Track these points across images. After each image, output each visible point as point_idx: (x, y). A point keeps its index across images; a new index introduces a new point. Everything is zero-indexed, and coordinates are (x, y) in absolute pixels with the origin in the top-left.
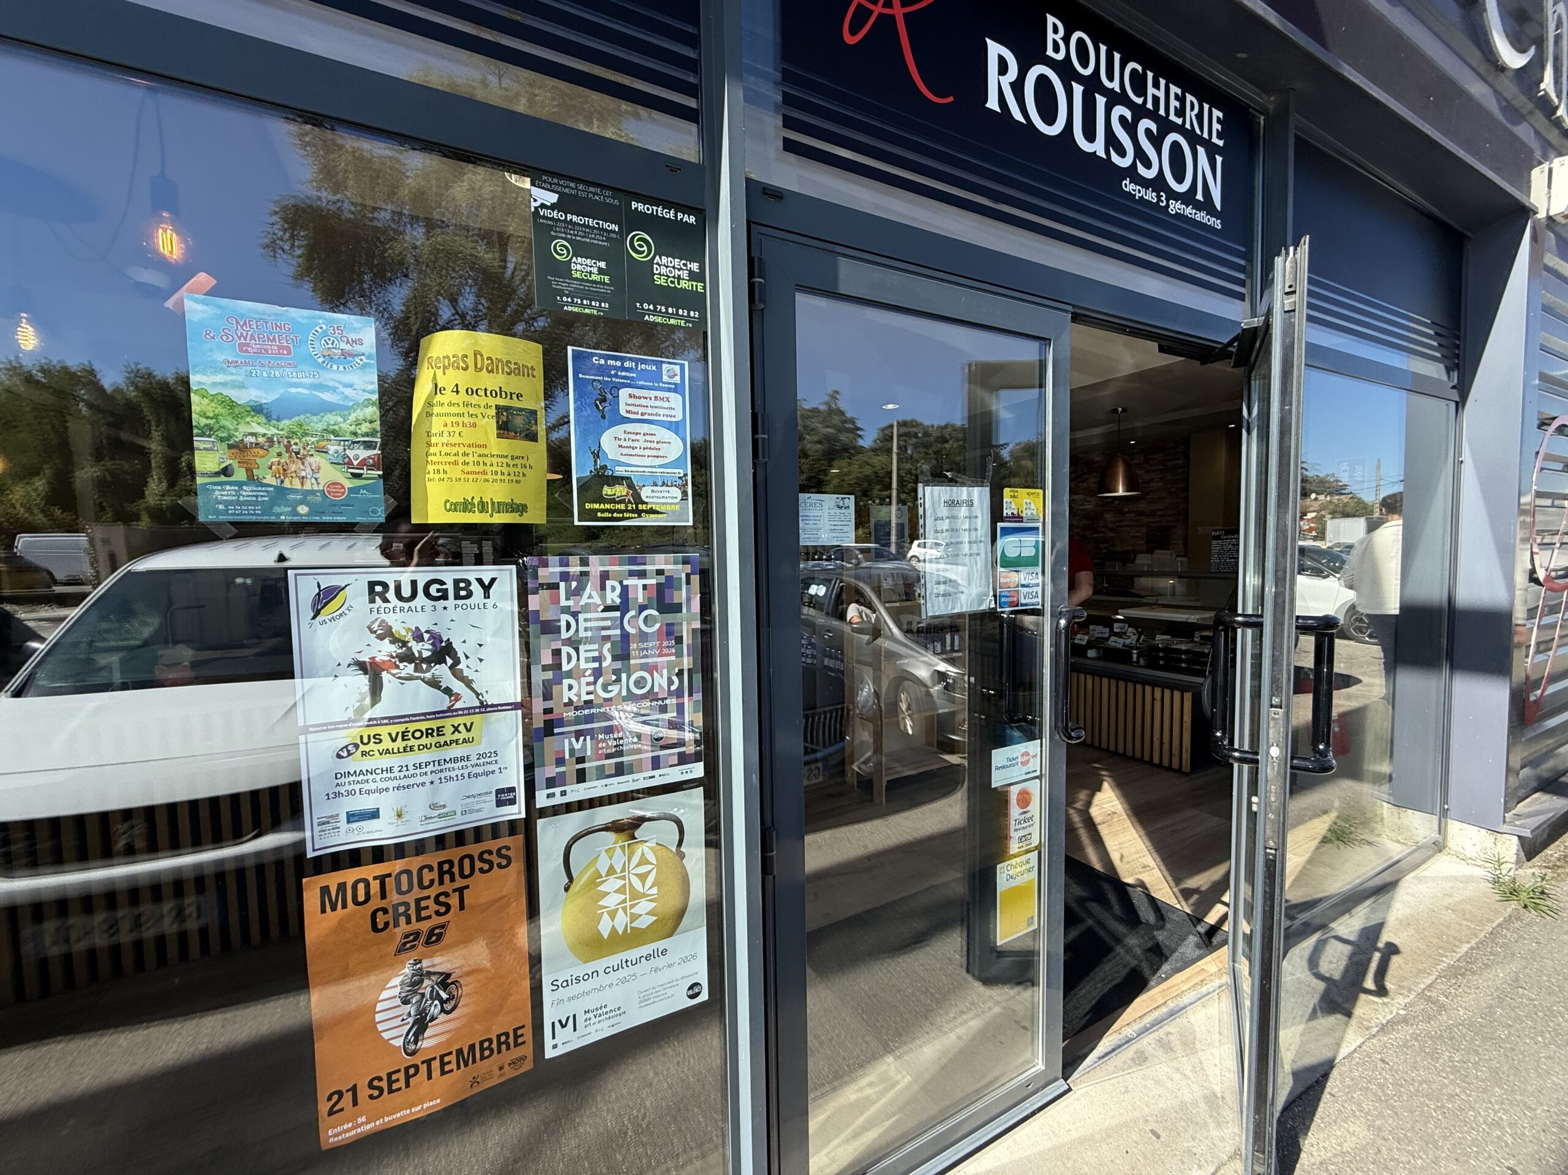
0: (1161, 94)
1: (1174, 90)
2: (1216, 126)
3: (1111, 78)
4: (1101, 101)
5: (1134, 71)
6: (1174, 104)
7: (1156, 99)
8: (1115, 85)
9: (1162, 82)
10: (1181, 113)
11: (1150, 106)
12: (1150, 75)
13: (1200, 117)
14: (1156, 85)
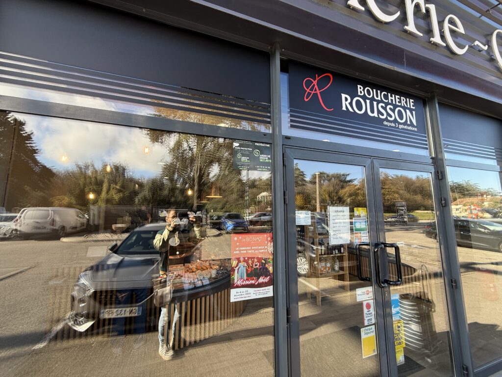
0: (393, 98)
1: (397, 97)
2: (412, 104)
3: (377, 97)
4: (375, 103)
5: (384, 94)
6: (397, 100)
7: (392, 100)
8: (379, 98)
9: (393, 95)
10: (400, 102)
11: (390, 102)
12: (389, 94)
13: (406, 102)
14: (391, 96)
